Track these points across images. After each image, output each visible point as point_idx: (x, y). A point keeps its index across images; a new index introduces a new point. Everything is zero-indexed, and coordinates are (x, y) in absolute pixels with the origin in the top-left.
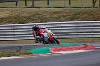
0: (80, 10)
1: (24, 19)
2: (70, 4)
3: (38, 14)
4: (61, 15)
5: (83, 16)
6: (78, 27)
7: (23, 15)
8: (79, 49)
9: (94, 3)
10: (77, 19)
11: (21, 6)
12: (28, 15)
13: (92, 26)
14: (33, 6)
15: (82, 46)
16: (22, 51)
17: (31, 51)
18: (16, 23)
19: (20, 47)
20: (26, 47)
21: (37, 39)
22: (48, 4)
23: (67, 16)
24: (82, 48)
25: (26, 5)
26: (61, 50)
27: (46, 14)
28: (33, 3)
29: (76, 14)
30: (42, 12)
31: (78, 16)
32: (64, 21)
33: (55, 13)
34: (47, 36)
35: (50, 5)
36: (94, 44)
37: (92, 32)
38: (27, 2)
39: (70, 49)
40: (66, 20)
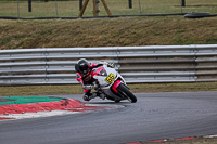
0: (52, 23)
2: (30, 10)
4: (10, 34)
5: (60, 37)
8: (51, 108)
10: (47, 43)
24: (56, 107)
26: (12, 110)
29: (43, 33)
31: (49, 37)
34: (105, 83)
39: (32, 109)
40: (21, 45)
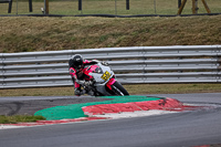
0: (150, 21)
1: (27, 42)
2: (128, 8)
3: (58, 31)
4: (107, 32)
5: (158, 35)
6: (145, 58)
7: (25, 33)
8: (148, 108)
9: (181, 6)
10: (144, 41)
11: (20, 12)
12: (35, 33)
13: (177, 57)
14: (46, 13)
15: (155, 101)
16: (23, 112)
17: (43, 113)
18: (9, 51)
19: (19, 104)
20: (30, 103)
21: (79, 87)
22: (80, 9)
23: (121, 34)
24: (154, 107)
25: (31, 10)
26: (108, 110)
27: (75, 30)
28: (47, 6)
29: (141, 32)
30: (67, 26)
31: (147, 35)
32: (115, 45)
33: (96, 27)
34: (101, 80)
35: (84, 11)
36: (181, 98)
37: (176, 71)
38: (33, 3)
39: (129, 109)
40: (119, 44)
